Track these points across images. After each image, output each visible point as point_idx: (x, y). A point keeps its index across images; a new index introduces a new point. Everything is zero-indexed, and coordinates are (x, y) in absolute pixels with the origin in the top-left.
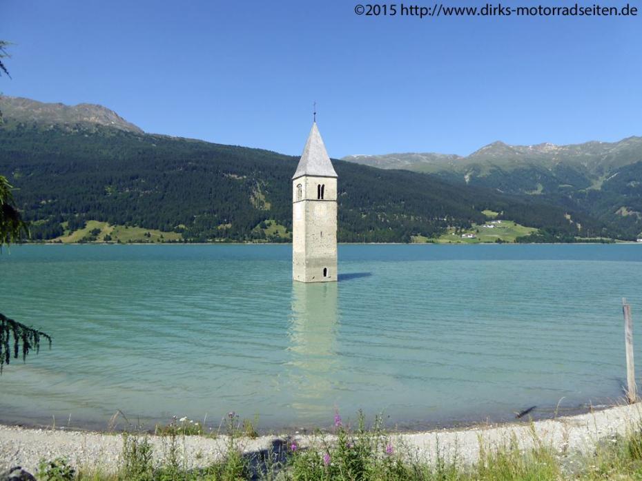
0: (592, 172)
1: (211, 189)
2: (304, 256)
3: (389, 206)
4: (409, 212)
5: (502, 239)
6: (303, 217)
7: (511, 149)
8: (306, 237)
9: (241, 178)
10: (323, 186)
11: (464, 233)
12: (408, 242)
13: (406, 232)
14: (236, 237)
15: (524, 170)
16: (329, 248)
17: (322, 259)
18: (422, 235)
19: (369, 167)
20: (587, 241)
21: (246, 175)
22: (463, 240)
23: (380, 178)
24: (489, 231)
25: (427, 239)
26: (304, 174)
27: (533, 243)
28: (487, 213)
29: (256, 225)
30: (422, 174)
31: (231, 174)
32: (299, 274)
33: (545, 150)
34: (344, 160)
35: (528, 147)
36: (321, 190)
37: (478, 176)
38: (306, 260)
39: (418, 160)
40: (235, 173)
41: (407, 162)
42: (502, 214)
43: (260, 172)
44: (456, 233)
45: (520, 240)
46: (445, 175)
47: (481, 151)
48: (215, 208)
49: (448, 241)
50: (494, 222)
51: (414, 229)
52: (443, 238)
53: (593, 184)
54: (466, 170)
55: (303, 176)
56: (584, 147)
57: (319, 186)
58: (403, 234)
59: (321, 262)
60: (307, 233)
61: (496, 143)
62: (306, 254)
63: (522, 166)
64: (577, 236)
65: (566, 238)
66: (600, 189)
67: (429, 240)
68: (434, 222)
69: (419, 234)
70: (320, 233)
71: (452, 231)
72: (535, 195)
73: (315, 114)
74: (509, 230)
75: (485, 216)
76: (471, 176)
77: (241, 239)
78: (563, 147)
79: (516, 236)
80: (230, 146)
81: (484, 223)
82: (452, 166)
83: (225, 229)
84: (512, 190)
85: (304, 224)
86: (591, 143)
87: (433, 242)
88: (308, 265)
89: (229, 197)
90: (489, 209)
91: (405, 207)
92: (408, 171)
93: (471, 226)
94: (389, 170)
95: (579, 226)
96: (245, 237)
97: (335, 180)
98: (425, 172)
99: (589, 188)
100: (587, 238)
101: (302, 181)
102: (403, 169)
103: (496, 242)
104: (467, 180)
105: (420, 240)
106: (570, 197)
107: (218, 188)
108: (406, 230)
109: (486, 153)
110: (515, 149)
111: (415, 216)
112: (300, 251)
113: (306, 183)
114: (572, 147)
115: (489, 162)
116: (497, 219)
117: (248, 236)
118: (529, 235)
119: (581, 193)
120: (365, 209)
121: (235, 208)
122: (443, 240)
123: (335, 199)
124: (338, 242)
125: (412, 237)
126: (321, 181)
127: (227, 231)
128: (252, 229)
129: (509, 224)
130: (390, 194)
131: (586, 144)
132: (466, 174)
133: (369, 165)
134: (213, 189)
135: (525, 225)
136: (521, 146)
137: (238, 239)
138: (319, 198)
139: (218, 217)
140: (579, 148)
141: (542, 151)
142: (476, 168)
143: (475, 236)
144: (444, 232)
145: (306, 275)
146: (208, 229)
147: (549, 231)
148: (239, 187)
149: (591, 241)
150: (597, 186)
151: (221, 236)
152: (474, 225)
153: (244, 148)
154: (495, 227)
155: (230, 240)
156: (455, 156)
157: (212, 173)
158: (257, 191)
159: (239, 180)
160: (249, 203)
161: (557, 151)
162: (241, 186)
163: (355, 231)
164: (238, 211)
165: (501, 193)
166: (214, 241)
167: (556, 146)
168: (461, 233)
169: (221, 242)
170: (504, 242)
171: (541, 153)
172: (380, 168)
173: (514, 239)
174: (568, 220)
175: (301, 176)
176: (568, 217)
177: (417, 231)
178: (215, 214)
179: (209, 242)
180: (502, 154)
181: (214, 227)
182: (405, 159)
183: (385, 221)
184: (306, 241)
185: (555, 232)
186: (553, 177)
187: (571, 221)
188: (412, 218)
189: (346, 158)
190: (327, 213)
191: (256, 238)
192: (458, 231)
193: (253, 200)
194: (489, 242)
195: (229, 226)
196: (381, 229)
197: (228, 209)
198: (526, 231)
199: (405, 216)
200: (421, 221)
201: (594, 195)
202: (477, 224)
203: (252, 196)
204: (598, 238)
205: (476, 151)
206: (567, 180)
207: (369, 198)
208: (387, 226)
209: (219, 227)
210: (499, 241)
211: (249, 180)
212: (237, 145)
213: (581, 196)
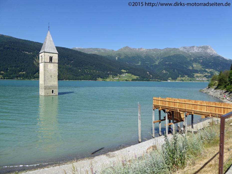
0: (156, 58)
1: (16, 57)
2: (44, 85)
3: (89, 67)
4: (96, 70)
5: (127, 80)
6: (43, 69)
7: (131, 49)
8: (44, 77)
9: (29, 53)
10: (52, 57)
11: (115, 77)
12: (95, 80)
13: (95, 77)
14: (27, 77)
15: (135, 56)
16: (55, 82)
17: (52, 86)
18: (101, 78)
19: (82, 52)
20: (153, 81)
21: (32, 52)
22: (115, 80)
23: (86, 56)
24: (123, 77)
25: (102, 79)
26: (43, 51)
27: (137, 81)
28: (123, 71)
29: (36, 73)
30: (101, 56)
31: (25, 51)
32: (42, 92)
33: (142, 50)
34: (72, 49)
35: (136, 49)
36: (51, 59)
37: (120, 58)
38: (44, 87)
39: (100, 51)
40: (27, 51)
41: (96, 51)
42: (128, 71)
43: (38, 51)
44: (112, 77)
45: (133, 80)
46: (109, 57)
47: (122, 49)
48: (18, 65)
49: (110, 80)
50: (125, 74)
51: (98, 76)
52: (108, 79)
53: (156, 62)
54: (116, 55)
55: (43, 52)
56: (154, 50)
57: (50, 57)
58: (94, 77)
59: (51, 87)
60: (44, 76)
61: (126, 47)
62: (44, 84)
63: (135, 55)
64: (150, 79)
65: (147, 79)
66: (158, 64)
67: (103, 80)
68: (105, 73)
69: (100, 78)
70: (50, 75)
71: (111, 76)
72: (138, 65)
73: (49, 27)
74: (130, 77)
75: (122, 72)
76: (118, 58)
77: (29, 78)
78: (147, 50)
79: (132, 79)
80: (25, 40)
81: (122, 74)
82: (111, 54)
83: (22, 74)
84: (131, 63)
85: (43, 72)
86: (156, 49)
87: (104, 80)
88: (45, 89)
89: (24, 61)
90: (124, 69)
91: (95, 68)
92: (96, 55)
93: (117, 75)
94: (89, 54)
95: (151, 76)
96: (31, 77)
97: (57, 55)
98: (102, 55)
99: (154, 64)
100: (153, 80)
101: (43, 54)
102: (95, 54)
103: (126, 81)
104: (117, 59)
105: (100, 79)
106: (149, 66)
107: (19, 57)
108: (95, 76)
109: (123, 50)
110: (133, 49)
111: (98, 71)
112: (42, 83)
113: (44, 55)
114: (150, 50)
115: (124, 53)
116: (126, 73)
117: (33, 77)
118: (136, 78)
119: (152, 65)
120: (80, 68)
121: (27, 65)
122: (108, 80)
123: (57, 62)
124: (59, 79)
125: (97, 78)
126: (51, 55)
127: (23, 75)
128: (34, 74)
129: (130, 75)
130: (89, 63)
131: (154, 49)
132: (116, 57)
133: (82, 51)
134: (17, 57)
135: (135, 75)
136: (134, 48)
137: (28, 78)
138: (50, 62)
139: (19, 69)
140: (152, 50)
141: (141, 50)
142: (120, 55)
143: (119, 78)
144: (108, 77)
145: (44, 93)
146: (15, 74)
147: (142, 77)
148: (29, 57)
149: (155, 81)
150: (157, 63)
151: (21, 77)
152: (118, 75)
153: (31, 41)
154: (125, 76)
155: (25, 78)
156: (113, 50)
157: (16, 51)
158: (37, 59)
159: (29, 54)
160: (33, 64)
161: (145, 51)
162: (30, 57)
163: (76, 76)
164: (28, 67)
165: (127, 64)
166: (17, 79)
167: (145, 49)
168: (114, 77)
169: (21, 79)
170: (128, 81)
171: (141, 51)
172: (86, 53)
173: (131, 80)
174: (148, 74)
175: (42, 52)
176: (148, 73)
177: (99, 76)
178: (18, 68)
179: (15, 79)
180: (128, 51)
181: (18, 73)
182: (95, 50)
183: (87, 72)
184: (44, 79)
185: (144, 78)
186: (144, 59)
187: (149, 74)
188: (97, 72)
189: (73, 48)
190: (53, 68)
191: (36, 78)
192: (113, 77)
193: (35, 63)
194: (123, 81)
195: (24, 73)
196: (86, 75)
197: (24, 66)
198: (135, 77)
199: (95, 71)
200: (100, 73)
201: (156, 66)
202: (120, 74)
203: (34, 61)
204: (157, 80)
205: (120, 49)
206: (148, 61)
207: (82, 64)
208: (88, 74)
209: (20, 73)
210: (126, 80)
211: (33, 54)
212: (28, 40)
213: (152, 66)
